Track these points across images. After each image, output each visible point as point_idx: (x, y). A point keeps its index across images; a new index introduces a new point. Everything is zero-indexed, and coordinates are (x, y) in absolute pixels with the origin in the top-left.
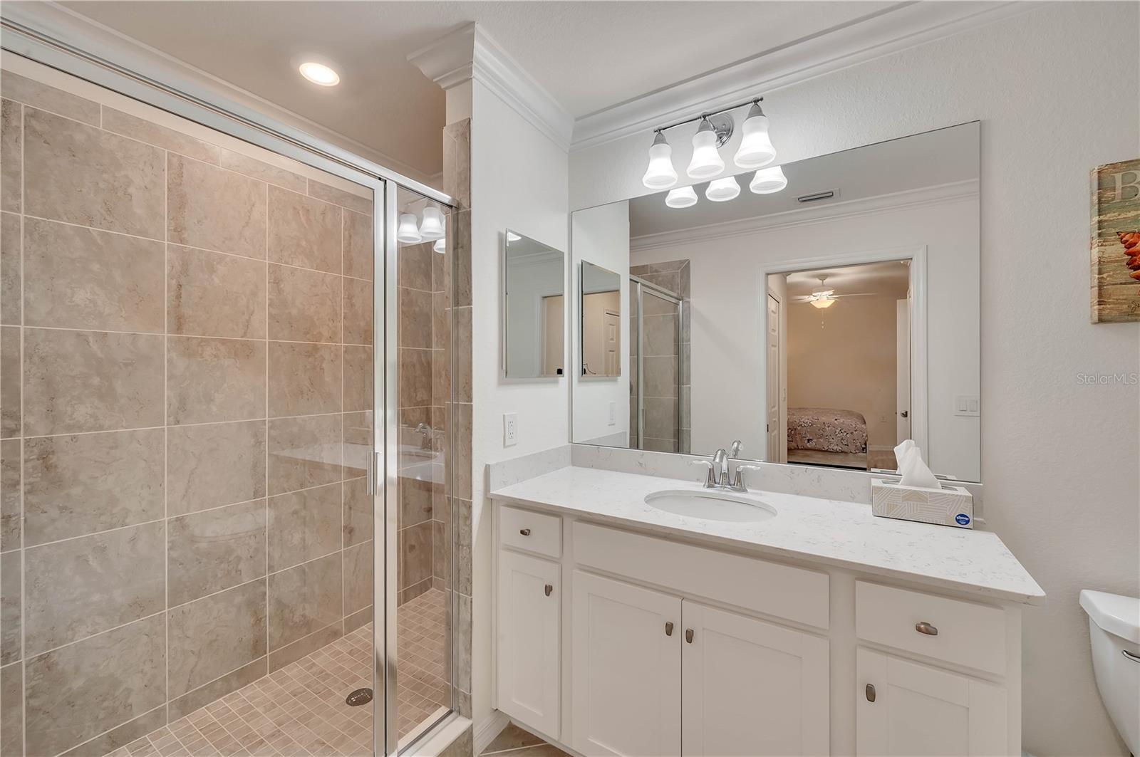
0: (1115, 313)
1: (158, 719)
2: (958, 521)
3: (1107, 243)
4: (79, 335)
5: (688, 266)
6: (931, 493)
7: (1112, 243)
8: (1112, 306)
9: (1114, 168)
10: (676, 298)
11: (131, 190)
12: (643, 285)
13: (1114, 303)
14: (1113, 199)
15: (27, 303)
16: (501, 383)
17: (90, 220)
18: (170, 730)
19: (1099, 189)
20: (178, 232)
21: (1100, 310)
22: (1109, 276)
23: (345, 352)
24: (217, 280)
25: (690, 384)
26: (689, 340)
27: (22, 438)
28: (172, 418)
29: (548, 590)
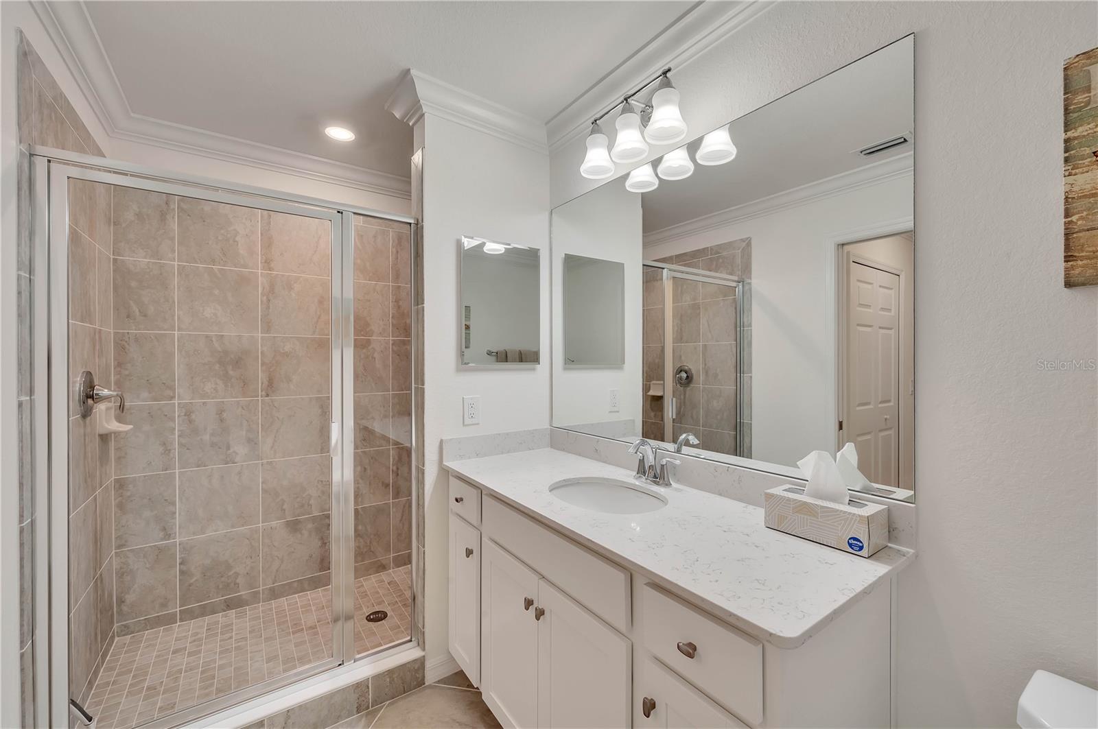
0: (1090, 272)
1: (255, 597)
2: (850, 545)
3: (1077, 171)
4: (207, 337)
5: (749, 244)
6: (823, 507)
7: (1085, 169)
8: (1085, 262)
9: (1088, 59)
10: (735, 281)
11: (237, 239)
12: (670, 270)
13: (1088, 258)
14: (1088, 103)
15: (179, 318)
16: (458, 370)
17: (213, 262)
18: (261, 606)
19: (1065, 94)
20: (267, 263)
21: (1066, 269)
22: (1082, 218)
23: (393, 344)
24: (294, 295)
25: (751, 373)
26: (750, 325)
27: (176, 402)
28: (264, 393)
29: (469, 552)
